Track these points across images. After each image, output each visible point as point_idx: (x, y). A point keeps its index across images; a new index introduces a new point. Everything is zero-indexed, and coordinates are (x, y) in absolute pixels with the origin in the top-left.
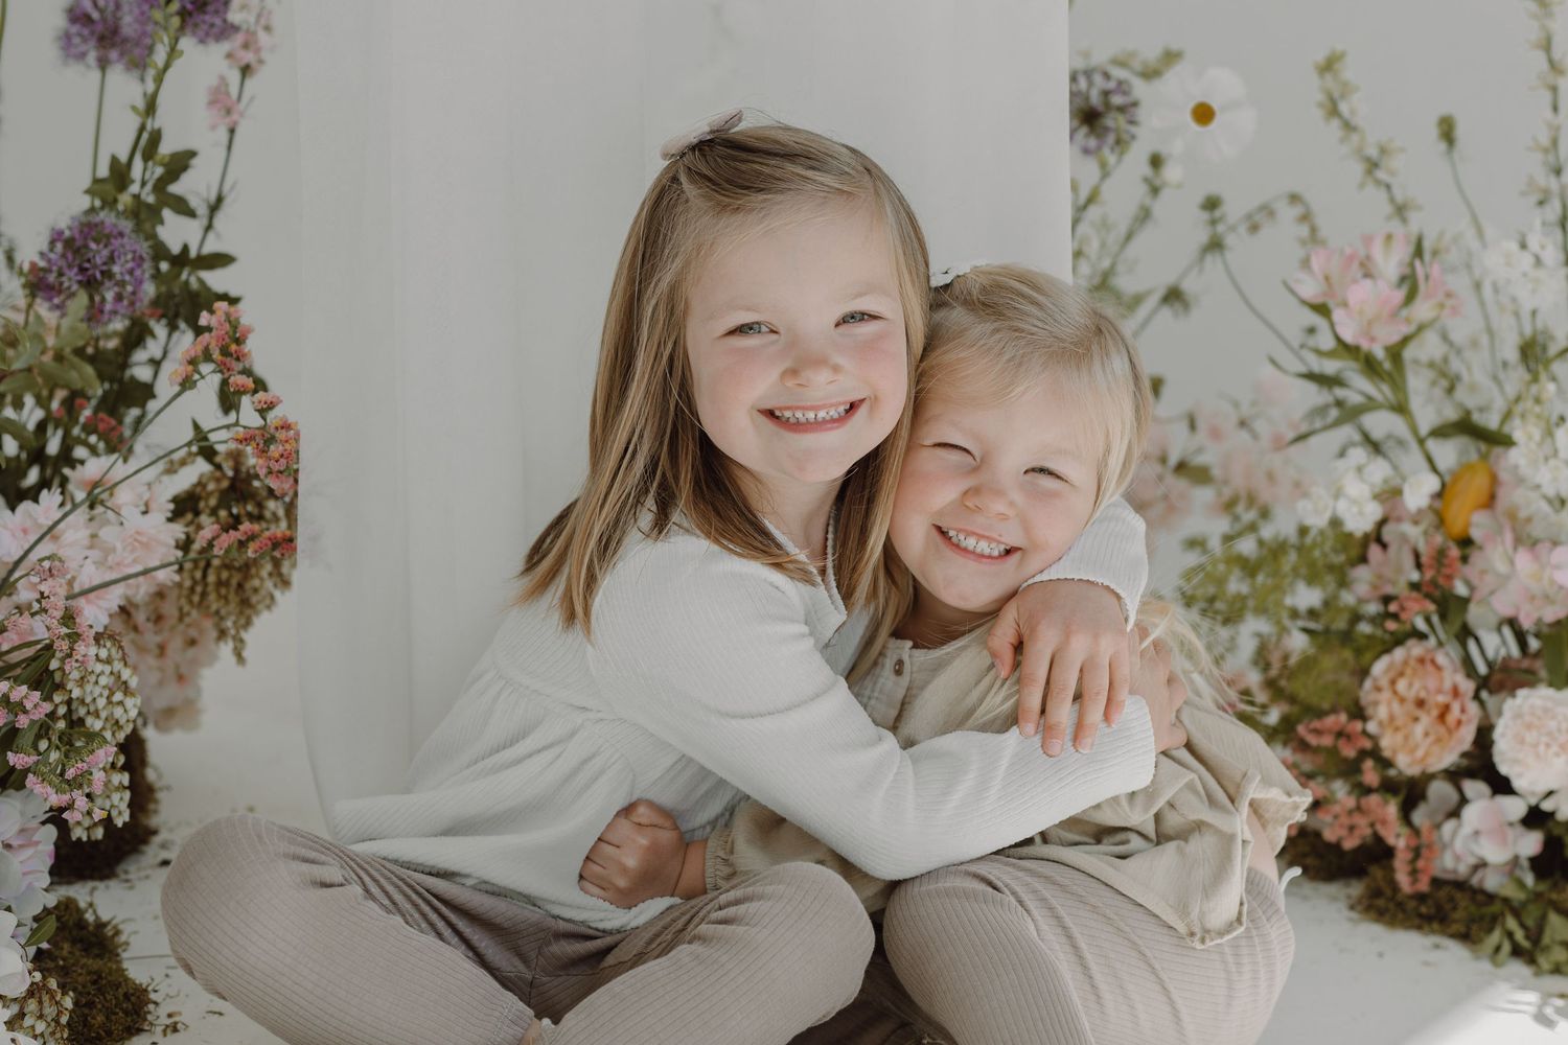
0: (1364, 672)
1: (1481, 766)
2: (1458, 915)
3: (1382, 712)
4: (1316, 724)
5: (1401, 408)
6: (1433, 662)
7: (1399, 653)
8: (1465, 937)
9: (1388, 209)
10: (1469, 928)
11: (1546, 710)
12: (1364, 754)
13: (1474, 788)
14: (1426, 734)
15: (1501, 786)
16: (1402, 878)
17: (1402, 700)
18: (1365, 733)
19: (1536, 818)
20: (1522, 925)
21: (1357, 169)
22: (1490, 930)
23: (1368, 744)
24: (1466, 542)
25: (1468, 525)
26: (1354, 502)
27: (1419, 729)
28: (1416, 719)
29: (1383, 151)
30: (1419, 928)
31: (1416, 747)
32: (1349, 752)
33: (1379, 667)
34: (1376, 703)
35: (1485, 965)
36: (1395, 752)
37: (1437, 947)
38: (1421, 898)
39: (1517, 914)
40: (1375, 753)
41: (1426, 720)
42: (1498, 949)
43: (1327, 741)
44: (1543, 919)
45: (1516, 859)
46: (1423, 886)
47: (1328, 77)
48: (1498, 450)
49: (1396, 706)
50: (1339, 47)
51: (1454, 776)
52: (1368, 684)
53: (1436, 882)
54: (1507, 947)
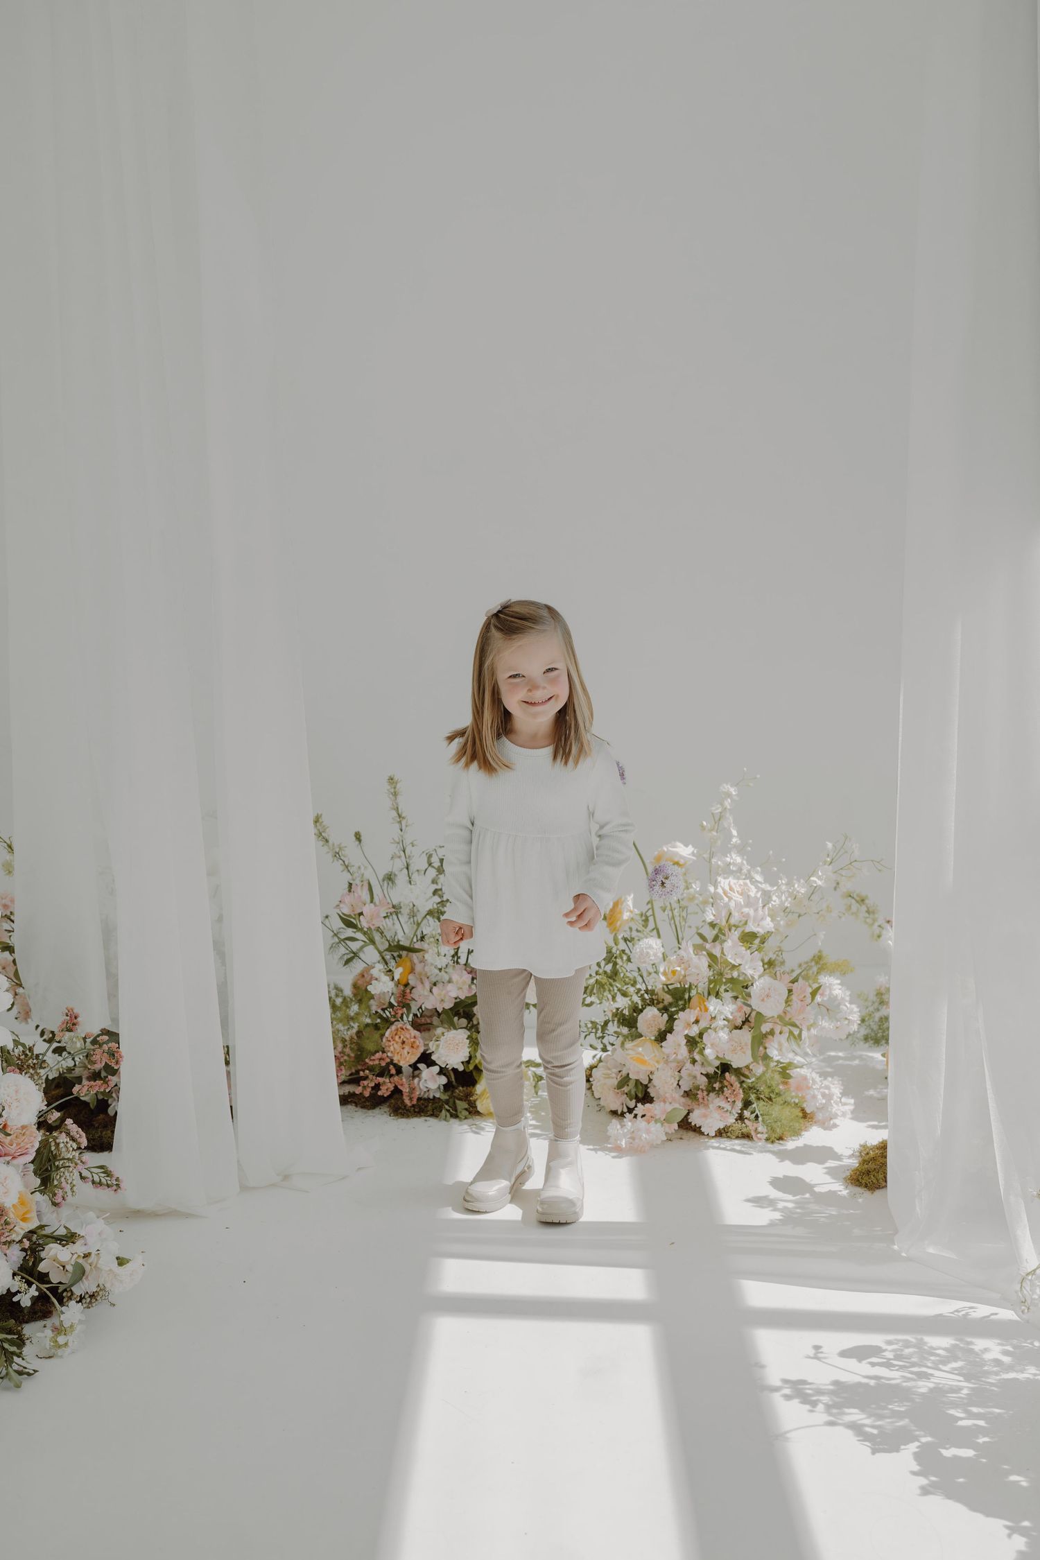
0: (382, 1035)
1: (426, 1059)
2: (429, 1108)
3: (392, 1049)
4: (373, 1058)
5: (372, 942)
6: (406, 1028)
7: (393, 1027)
8: (432, 1115)
9: (342, 868)
10: (433, 1112)
11: (453, 1038)
12: (388, 1064)
13: (422, 1066)
14: (408, 1053)
15: (433, 1063)
16: (407, 1102)
17: (397, 1043)
18: (387, 1056)
19: (443, 1071)
20: (450, 1107)
21: (330, 856)
22: (441, 1111)
23: (389, 1060)
24: (407, 985)
25: (408, 980)
26: (385, 983)
27: (405, 1051)
28: (403, 1048)
29: (340, 848)
30: (416, 1116)
31: (406, 1058)
32: (383, 1064)
33: (387, 1034)
34: (389, 1046)
35: (444, 1122)
36: (399, 1061)
37: (426, 1120)
38: (413, 1106)
39: (447, 1104)
40: (392, 1062)
41: (407, 1048)
42: (446, 1116)
43: (377, 1062)
44: (454, 1103)
45: (439, 1088)
46: (415, 1102)
47: (318, 824)
48: (410, 954)
49: (395, 1045)
50: (320, 813)
51: (414, 1067)
52: (384, 1040)
53: (419, 1099)
54: (448, 1115)
